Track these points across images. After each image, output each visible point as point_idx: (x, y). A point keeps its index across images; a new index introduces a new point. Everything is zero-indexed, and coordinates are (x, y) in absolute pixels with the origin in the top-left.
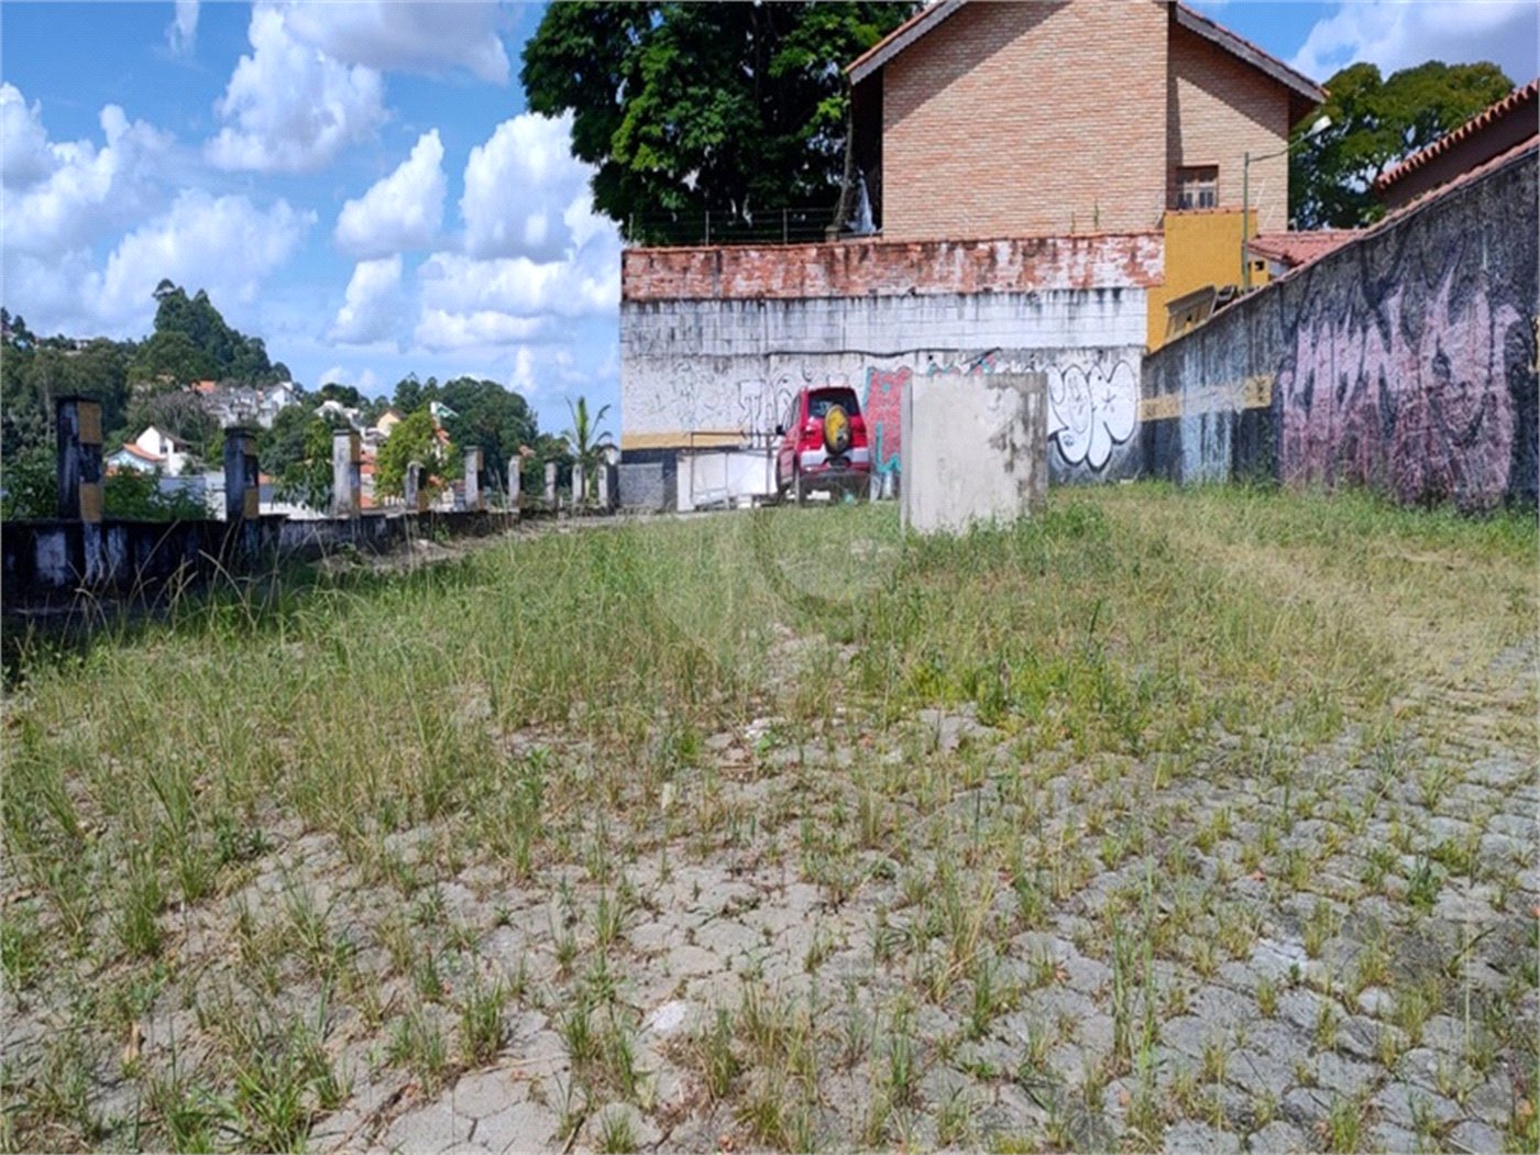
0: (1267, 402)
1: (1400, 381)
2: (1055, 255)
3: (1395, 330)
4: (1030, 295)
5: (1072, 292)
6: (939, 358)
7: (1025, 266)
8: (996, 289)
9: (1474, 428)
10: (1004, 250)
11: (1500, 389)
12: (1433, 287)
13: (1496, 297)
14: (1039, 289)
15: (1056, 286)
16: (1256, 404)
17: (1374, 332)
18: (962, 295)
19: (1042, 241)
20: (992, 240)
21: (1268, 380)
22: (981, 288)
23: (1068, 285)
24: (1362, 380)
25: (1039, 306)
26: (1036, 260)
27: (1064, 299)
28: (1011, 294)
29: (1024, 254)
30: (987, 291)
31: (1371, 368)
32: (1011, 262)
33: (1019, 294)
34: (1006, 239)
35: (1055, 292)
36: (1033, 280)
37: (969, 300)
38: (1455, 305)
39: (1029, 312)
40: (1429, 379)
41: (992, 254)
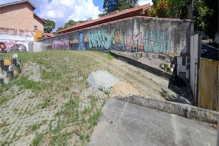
0: (50, 45)
1: (62, 44)
2: (24, 32)
3: (61, 41)
4: (21, 35)
5: (26, 36)
6: (11, 41)
7: (20, 32)
8: (17, 34)
9: (67, 46)
10: (18, 31)
11: (68, 44)
12: (64, 39)
13: (68, 40)
14: (22, 35)
15: (24, 35)
16: (49, 45)
17: (60, 41)
18: (13, 34)
19: (22, 31)
20: (16, 29)
21: (50, 44)
22: (15, 34)
23: (26, 35)
24: (59, 44)
25: (23, 37)
26: (22, 32)
27: (25, 36)
28: (19, 35)
29: (20, 31)
30: (16, 34)
31: (60, 43)
32: (19, 32)
33: (20, 35)
34: (18, 30)
35: (24, 36)
36: (22, 34)
37: (14, 35)
38: (65, 40)
39: (21, 37)
40: (64, 44)
41: (16, 31)
